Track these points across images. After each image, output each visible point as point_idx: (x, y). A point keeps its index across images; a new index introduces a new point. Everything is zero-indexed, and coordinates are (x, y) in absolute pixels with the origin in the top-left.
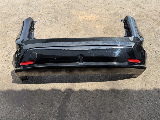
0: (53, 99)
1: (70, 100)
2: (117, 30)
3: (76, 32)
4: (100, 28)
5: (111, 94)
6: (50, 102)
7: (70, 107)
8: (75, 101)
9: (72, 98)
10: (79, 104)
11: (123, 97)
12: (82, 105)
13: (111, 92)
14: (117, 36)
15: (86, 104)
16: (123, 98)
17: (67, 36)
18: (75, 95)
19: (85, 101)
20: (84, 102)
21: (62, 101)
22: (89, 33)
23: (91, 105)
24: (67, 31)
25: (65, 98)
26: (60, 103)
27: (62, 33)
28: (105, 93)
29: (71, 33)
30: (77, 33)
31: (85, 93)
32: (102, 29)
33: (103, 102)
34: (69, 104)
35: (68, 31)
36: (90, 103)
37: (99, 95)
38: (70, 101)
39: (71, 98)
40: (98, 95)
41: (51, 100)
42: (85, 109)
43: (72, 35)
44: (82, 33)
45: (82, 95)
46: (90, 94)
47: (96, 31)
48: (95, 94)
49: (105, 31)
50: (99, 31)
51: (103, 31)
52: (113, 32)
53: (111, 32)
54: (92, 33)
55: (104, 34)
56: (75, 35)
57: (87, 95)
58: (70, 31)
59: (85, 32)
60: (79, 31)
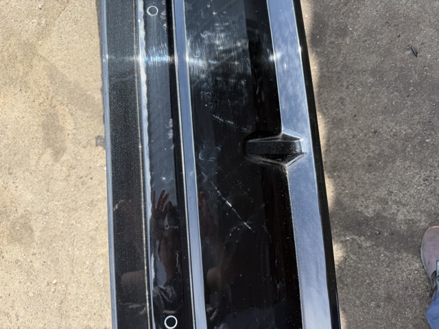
0: (382, 293)
1: (378, 215)
2: (8, 39)
3: (11, 218)
5: (333, 48)
6: (401, 304)
7: (414, 211)
8: (382, 192)
9: (367, 207)
10: (395, 174)
11: (338, 5)
12: (394, 161)
13: (319, 50)
14: (38, 39)
15: (392, 147)
16: (346, 4)
17: (34, 254)
18: (356, 197)
19: (377, 152)
20: (379, 154)
21: (387, 248)
22: (19, 157)
23: (392, 124)
24: (7, 256)
25: (370, 236)
26: (398, 259)
27: (17, 284)
28: (328, 72)
29: (19, 240)
30: (21, 211)
31: (336, 152)
33: (371, 80)
34: (400, 217)
35: (4, 254)
36: (385, 128)
37: (343, 95)
38: (385, 214)
39: (369, 213)
40: (341, 98)
41: (389, 298)
42: (414, 147)
43: (27, 235)
44: (17, 187)
45: (349, 165)
46: (338, 133)
47: (8, 127)
48: (338, 113)
49: (15, 87)
50: (14, 112)
51: (12, 95)
52: (19, 58)
53: (20, 62)
54: (23, 142)
55: (28, 94)
56: (28, 219)
57: (347, 145)
58: (5, 242)
59: (13, 176)
60: (8, 200)
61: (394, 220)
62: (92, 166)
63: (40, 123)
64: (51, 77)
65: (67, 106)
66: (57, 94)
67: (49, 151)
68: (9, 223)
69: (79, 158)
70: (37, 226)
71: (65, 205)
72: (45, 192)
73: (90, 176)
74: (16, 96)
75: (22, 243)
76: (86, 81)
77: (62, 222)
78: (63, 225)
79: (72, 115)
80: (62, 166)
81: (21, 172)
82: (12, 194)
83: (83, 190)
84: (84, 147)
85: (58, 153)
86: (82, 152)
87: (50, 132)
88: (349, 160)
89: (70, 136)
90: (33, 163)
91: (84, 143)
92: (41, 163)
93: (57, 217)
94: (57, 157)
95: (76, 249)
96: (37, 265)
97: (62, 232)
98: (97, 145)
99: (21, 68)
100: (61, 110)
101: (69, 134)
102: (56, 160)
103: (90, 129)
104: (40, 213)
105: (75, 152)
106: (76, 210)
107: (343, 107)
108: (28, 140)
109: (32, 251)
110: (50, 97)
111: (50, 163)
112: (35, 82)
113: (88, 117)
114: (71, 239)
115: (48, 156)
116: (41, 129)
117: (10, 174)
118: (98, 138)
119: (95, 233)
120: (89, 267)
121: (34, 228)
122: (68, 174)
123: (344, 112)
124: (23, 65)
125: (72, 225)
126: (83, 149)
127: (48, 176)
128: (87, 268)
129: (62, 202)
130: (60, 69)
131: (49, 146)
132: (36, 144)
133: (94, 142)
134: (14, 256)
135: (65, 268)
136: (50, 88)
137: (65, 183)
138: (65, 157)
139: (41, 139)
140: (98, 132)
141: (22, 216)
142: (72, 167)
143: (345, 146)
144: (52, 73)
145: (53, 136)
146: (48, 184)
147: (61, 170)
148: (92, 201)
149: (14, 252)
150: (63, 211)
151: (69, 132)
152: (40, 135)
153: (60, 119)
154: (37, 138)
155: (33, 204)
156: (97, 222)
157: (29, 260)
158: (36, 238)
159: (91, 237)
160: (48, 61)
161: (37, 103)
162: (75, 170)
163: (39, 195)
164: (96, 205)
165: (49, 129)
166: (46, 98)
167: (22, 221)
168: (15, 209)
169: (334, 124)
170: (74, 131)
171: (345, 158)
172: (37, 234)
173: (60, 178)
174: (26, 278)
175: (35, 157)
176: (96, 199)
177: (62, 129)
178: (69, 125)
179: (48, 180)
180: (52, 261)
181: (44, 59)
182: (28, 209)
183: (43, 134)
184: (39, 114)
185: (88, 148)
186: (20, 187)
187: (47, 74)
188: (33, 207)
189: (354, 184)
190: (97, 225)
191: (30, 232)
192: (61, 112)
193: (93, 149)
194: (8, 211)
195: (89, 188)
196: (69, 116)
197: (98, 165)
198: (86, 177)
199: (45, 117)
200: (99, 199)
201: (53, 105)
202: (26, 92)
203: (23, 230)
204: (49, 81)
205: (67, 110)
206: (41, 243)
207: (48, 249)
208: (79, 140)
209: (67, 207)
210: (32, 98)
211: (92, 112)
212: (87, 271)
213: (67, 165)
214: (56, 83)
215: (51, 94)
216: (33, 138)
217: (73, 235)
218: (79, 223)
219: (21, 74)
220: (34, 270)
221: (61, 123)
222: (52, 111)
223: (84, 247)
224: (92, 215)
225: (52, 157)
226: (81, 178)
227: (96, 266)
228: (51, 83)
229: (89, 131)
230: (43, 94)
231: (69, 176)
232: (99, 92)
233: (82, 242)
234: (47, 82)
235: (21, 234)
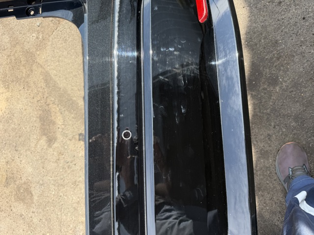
2: (15, 46)
3: (17, 183)
4: (7, 100)
5: (265, 93)
11: (272, 58)
13: (254, 93)
14: (37, 50)
16: (278, 59)
22: (22, 139)
24: (14, 210)
27: (21, 231)
28: (260, 112)
30: (24, 179)
31: (262, 177)
32: (8, 94)
33: (293, 124)
35: (12, 208)
37: (270, 132)
40: (269, 135)
43: (28, 197)
44: (21, 161)
45: (270, 188)
46: (264, 162)
47: (15, 115)
48: (266, 146)
49: (20, 85)
50: (19, 104)
51: (18, 90)
52: (22, 62)
53: (24, 66)
54: (26, 128)
55: (29, 91)
56: (29, 186)
57: (271, 173)
58: (13, 200)
59: (18, 152)
60: (15, 169)
62: (76, 155)
63: (38, 116)
65: (58, 106)
66: (50, 96)
67: (44, 138)
68: (16, 186)
69: (66, 147)
71: (55, 181)
72: (42, 169)
73: (74, 163)
75: (25, 203)
76: (72, 89)
77: (53, 193)
78: (54, 195)
79: (61, 114)
80: (54, 151)
81: (24, 150)
82: (17, 165)
83: (69, 172)
84: (70, 140)
85: (51, 141)
86: (68, 143)
87: (45, 124)
88: (271, 184)
89: (60, 129)
90: (33, 145)
91: (70, 137)
92: (38, 147)
93: (50, 189)
94: (50, 144)
95: (63, 215)
96: (35, 220)
97: (53, 200)
98: (79, 140)
99: (24, 71)
101: (59, 128)
102: (50, 146)
103: (74, 127)
104: (38, 183)
105: (64, 143)
106: (63, 186)
107: (269, 142)
108: (30, 127)
109: (32, 209)
110: (45, 97)
111: (45, 147)
112: (34, 83)
113: (73, 117)
114: (59, 206)
116: (38, 120)
117: (16, 150)
118: (80, 135)
119: (77, 205)
120: (73, 229)
121: (33, 193)
122: (58, 158)
123: (270, 146)
124: (25, 68)
125: (61, 196)
126: (69, 141)
127: (44, 157)
128: (71, 229)
129: (53, 178)
130: (53, 76)
131: (45, 134)
132: (35, 131)
133: (77, 137)
134: (19, 211)
135: (55, 227)
136: (46, 90)
137: (56, 164)
138: (55, 145)
139: (39, 128)
140: (81, 131)
141: (25, 183)
142: (61, 154)
143: (269, 173)
144: (47, 79)
145: (48, 127)
146: (43, 163)
147: (53, 154)
148: (76, 181)
149: (19, 208)
150: (54, 185)
151: (59, 126)
152: (38, 125)
153: (52, 115)
154: (35, 127)
155: (33, 176)
156: (79, 198)
157: (30, 216)
158: (35, 201)
159: (74, 208)
160: (44, 69)
161: (35, 100)
162: (63, 156)
163: (37, 170)
164: (78, 185)
165: (44, 121)
166: (42, 97)
167: (25, 186)
168: (20, 177)
169: (261, 154)
170: (63, 127)
171: (268, 182)
172: (35, 198)
173: (52, 160)
174: (27, 228)
175: (34, 141)
176: (78, 180)
177: (54, 123)
178: (59, 121)
179: (43, 160)
180: (46, 220)
181: (41, 66)
182: (29, 178)
183: (40, 124)
184: (37, 108)
185: (73, 141)
186: (23, 162)
187: (43, 79)
188: (32, 178)
190: (78, 200)
191: (30, 195)
192: (54, 110)
193: (77, 142)
194: (15, 177)
195: (73, 171)
196: (59, 114)
197: (80, 155)
198: (71, 162)
199: (42, 112)
200: (80, 181)
201: (48, 103)
202: (28, 90)
203: (25, 193)
204: (45, 84)
205: (58, 109)
206: (38, 205)
207: (43, 210)
208: (66, 134)
209: (57, 183)
210: (32, 95)
211: (76, 114)
212: (70, 232)
213: (58, 151)
214: (49, 87)
215: (46, 95)
216: (32, 126)
217: (61, 203)
218: (66, 196)
219: (24, 75)
220: (33, 223)
221: (53, 118)
222: (47, 108)
223: (69, 214)
224: (76, 192)
225: (47, 143)
226: (68, 163)
227: (78, 229)
228: (46, 86)
229: (74, 128)
230: (40, 93)
231: (59, 160)
232: (82, 99)
233: (68, 210)
234: (43, 85)
235: (24, 196)
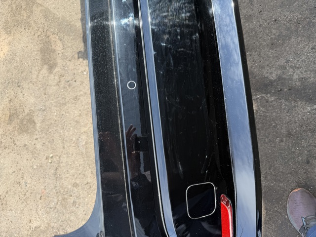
0: (284, 131)
1: (280, 78)
6: (298, 137)
7: (306, 71)
8: (282, 62)
9: (271, 73)
10: (290, 48)
12: (290, 39)
15: (288, 29)
17: (36, 139)
18: (263, 67)
19: (277, 34)
20: (279, 35)
21: (286, 100)
23: (287, 14)
25: (274, 93)
26: (295, 107)
29: (26, 131)
34: (295, 77)
36: (283, 17)
38: (284, 76)
39: (273, 77)
41: (289, 134)
42: (304, 27)
61: (291, 80)
64: (46, 16)
70: (38, 120)
74: (22, 33)
100: (53, 38)
115: (45, 71)
189: (261, 59)
